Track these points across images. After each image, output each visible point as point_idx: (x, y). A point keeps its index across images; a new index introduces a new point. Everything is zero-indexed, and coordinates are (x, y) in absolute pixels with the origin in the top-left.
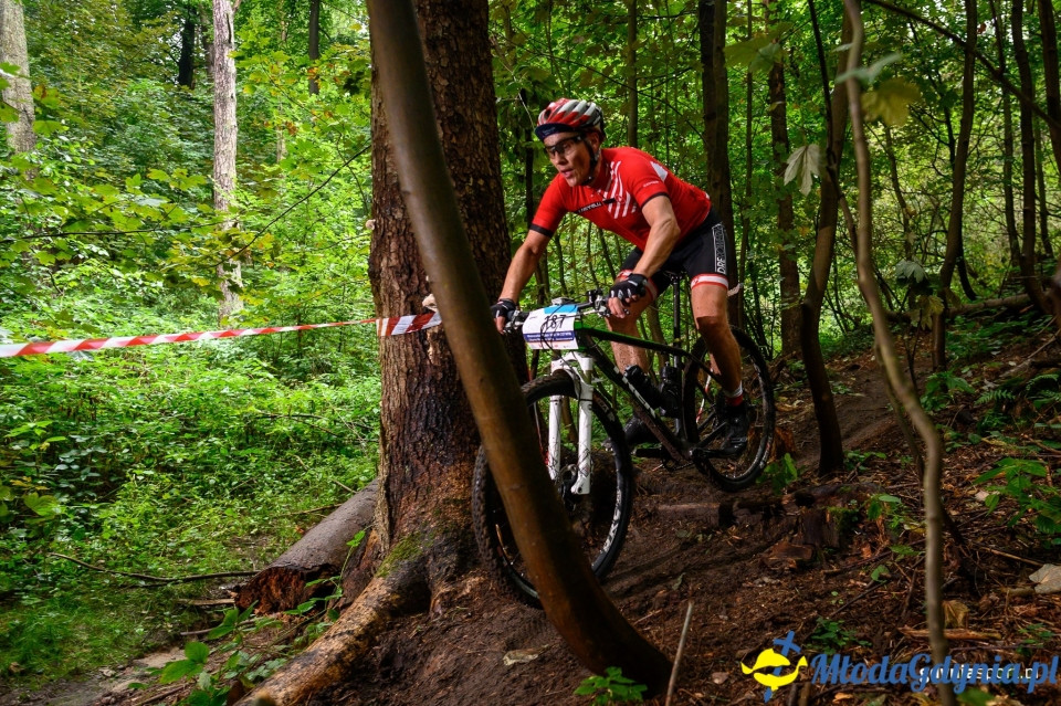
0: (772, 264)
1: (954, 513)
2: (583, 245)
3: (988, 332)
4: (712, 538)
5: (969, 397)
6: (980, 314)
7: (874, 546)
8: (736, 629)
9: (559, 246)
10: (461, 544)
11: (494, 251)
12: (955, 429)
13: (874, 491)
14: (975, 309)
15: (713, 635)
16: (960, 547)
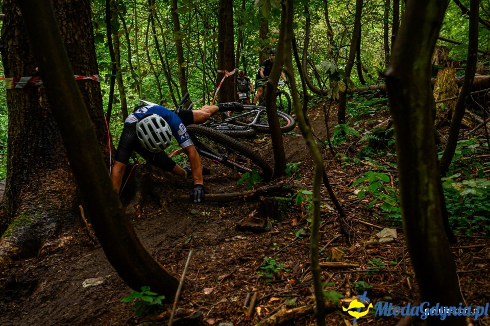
0: (256, 58)
1: (343, 201)
2: (143, 39)
3: (370, 103)
4: (210, 214)
5: (356, 138)
6: (367, 93)
7: (298, 218)
8: (219, 264)
9: (128, 40)
10: (58, 217)
11: (83, 39)
12: (347, 155)
13: (300, 189)
14: (364, 89)
15: (206, 268)
16: (343, 219)
